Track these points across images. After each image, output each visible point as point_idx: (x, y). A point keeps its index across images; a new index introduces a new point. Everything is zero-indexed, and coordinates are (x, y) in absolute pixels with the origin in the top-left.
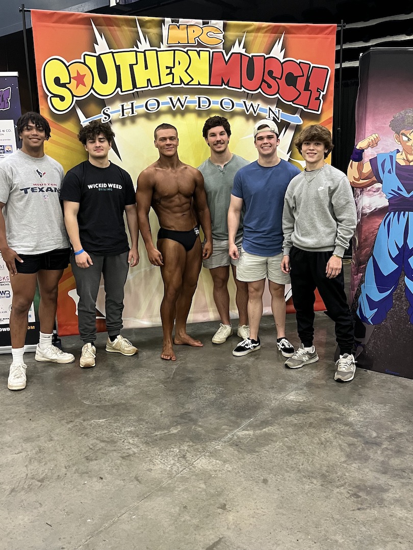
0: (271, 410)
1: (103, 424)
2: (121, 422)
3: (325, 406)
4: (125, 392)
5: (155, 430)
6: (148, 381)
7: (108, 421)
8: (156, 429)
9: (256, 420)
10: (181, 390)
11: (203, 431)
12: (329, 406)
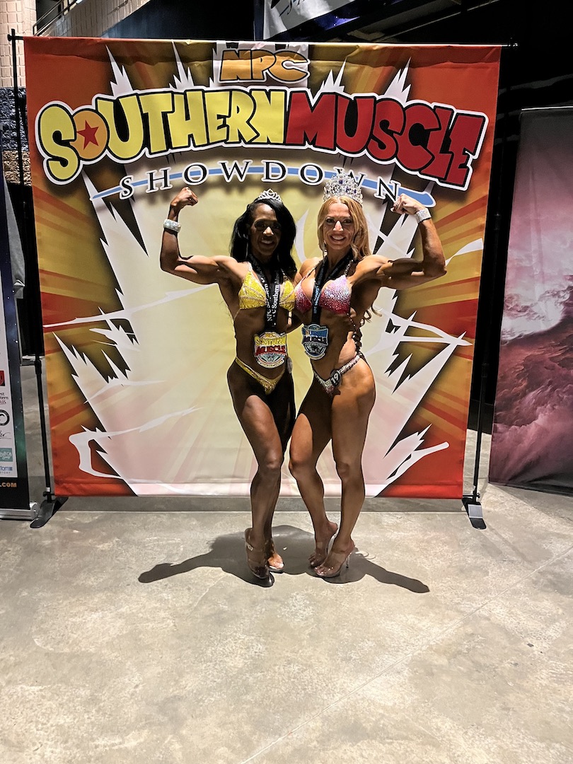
0: (325, 719)
1: (31, 697)
2: (60, 700)
3: (429, 728)
4: (108, 626)
5: (101, 735)
6: (156, 608)
7: (43, 693)
8: (104, 730)
9: (287, 744)
10: (196, 637)
11: (180, 754)
12: (438, 729)
